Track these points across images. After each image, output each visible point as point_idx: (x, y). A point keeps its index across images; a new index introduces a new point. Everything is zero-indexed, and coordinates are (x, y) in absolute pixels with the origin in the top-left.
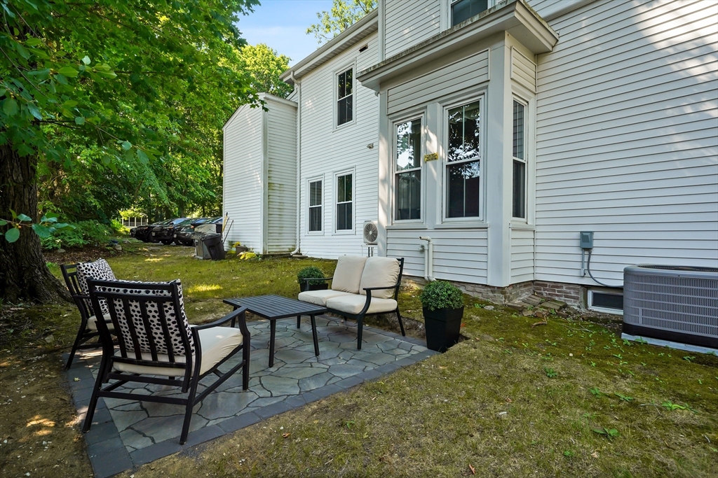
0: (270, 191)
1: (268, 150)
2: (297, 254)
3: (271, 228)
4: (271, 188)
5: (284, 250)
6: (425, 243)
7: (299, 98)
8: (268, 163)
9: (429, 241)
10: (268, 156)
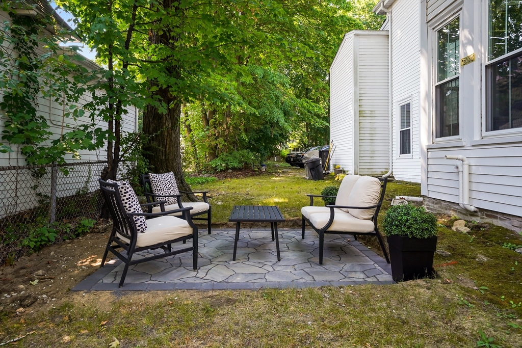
0: (361, 118)
1: (359, 81)
2: (389, 177)
3: (362, 152)
4: (362, 115)
5: (376, 173)
6: (459, 163)
7: (390, 27)
8: (358, 92)
9: (462, 160)
10: (359, 87)
